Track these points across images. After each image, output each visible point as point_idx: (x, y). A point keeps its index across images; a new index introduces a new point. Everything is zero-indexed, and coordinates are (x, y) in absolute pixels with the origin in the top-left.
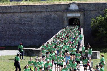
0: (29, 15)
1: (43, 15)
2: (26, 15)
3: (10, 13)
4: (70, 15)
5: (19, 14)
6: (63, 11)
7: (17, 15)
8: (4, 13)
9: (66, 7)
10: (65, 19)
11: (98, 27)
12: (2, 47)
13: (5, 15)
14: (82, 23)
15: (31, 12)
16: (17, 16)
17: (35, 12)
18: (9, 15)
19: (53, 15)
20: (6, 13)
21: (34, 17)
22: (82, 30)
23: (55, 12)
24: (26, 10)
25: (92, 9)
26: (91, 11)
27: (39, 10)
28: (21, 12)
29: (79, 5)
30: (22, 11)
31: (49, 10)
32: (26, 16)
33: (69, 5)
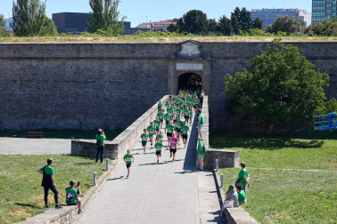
0: (96, 64)
1: (126, 65)
2: (89, 64)
3: (57, 58)
4: (182, 67)
5: (75, 62)
6: (168, 58)
7: (70, 63)
8: (42, 59)
9: (174, 50)
10: (172, 74)
11: (240, 93)
12: (38, 130)
13: (45, 63)
14: (205, 84)
15: (101, 58)
16: (70, 67)
17: (110, 58)
18: (53, 63)
19: (146, 66)
20: (48, 59)
21: (106, 69)
22: (206, 99)
23: (150, 58)
24: (89, 54)
25: (228, 55)
26: (226, 58)
27: (118, 55)
28: (78, 58)
29: (201, 45)
30: (82, 55)
31: (137, 54)
32: (89, 66)
33: (179, 46)
